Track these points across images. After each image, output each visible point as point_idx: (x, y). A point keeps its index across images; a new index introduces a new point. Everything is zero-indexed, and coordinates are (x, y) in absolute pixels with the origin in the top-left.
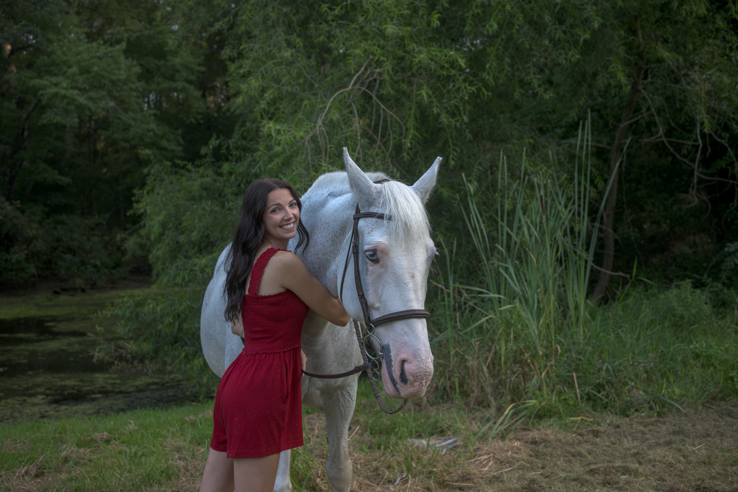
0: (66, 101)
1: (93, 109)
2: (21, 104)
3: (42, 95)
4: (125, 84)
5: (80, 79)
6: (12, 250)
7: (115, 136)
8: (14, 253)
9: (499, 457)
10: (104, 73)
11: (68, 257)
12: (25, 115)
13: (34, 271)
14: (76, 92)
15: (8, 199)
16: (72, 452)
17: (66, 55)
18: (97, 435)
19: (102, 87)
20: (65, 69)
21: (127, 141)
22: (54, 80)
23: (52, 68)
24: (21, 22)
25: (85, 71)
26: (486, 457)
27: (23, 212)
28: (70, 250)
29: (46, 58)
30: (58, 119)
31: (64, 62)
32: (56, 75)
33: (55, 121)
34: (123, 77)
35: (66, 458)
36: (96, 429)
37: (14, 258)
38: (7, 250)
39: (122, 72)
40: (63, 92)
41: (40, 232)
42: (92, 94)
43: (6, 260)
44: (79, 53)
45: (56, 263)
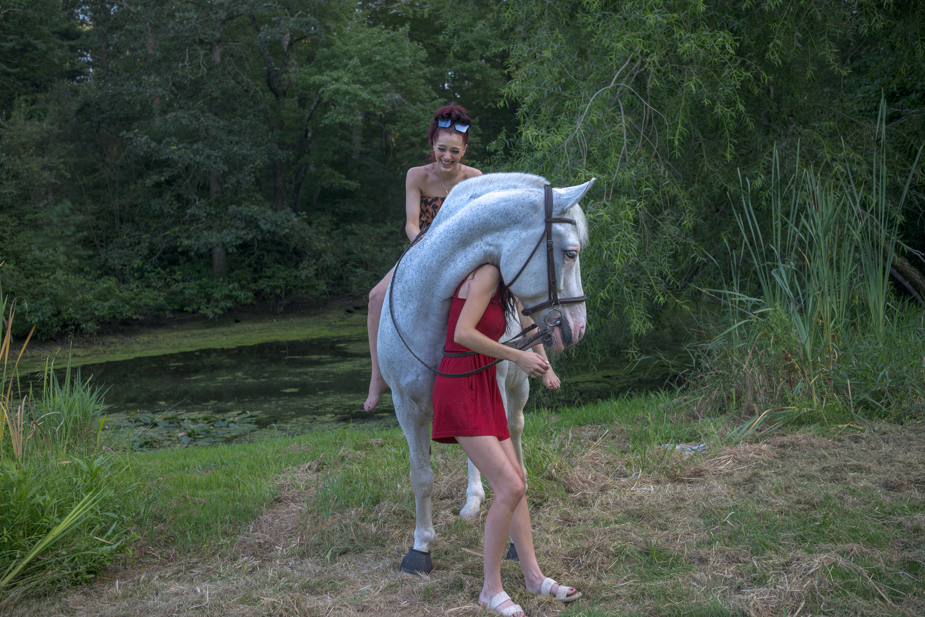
0: (347, 98)
1: (377, 103)
2: (303, 102)
3: (323, 92)
4: (412, 71)
5: (362, 70)
6: (301, 265)
7: (405, 130)
8: (303, 269)
9: (739, 457)
10: (387, 62)
11: (360, 271)
12: (307, 115)
13: (324, 288)
14: (358, 86)
15: (295, 210)
16: (349, 453)
17: (346, 44)
18: (373, 441)
19: (386, 77)
20: (345, 61)
21: (417, 135)
22: (335, 74)
23: (332, 62)
24: (297, 12)
25: (367, 61)
26: (726, 457)
27: (310, 223)
28: (362, 263)
29: (325, 50)
30: (341, 118)
31: (345, 53)
32: (336, 68)
33: (338, 121)
34: (407, 65)
35: (343, 457)
36: (374, 436)
37: (303, 274)
38: (296, 266)
39: (407, 58)
40: (344, 87)
41: (329, 244)
42: (375, 87)
43: (296, 277)
44: (360, 42)
45: (347, 277)
